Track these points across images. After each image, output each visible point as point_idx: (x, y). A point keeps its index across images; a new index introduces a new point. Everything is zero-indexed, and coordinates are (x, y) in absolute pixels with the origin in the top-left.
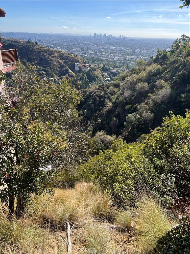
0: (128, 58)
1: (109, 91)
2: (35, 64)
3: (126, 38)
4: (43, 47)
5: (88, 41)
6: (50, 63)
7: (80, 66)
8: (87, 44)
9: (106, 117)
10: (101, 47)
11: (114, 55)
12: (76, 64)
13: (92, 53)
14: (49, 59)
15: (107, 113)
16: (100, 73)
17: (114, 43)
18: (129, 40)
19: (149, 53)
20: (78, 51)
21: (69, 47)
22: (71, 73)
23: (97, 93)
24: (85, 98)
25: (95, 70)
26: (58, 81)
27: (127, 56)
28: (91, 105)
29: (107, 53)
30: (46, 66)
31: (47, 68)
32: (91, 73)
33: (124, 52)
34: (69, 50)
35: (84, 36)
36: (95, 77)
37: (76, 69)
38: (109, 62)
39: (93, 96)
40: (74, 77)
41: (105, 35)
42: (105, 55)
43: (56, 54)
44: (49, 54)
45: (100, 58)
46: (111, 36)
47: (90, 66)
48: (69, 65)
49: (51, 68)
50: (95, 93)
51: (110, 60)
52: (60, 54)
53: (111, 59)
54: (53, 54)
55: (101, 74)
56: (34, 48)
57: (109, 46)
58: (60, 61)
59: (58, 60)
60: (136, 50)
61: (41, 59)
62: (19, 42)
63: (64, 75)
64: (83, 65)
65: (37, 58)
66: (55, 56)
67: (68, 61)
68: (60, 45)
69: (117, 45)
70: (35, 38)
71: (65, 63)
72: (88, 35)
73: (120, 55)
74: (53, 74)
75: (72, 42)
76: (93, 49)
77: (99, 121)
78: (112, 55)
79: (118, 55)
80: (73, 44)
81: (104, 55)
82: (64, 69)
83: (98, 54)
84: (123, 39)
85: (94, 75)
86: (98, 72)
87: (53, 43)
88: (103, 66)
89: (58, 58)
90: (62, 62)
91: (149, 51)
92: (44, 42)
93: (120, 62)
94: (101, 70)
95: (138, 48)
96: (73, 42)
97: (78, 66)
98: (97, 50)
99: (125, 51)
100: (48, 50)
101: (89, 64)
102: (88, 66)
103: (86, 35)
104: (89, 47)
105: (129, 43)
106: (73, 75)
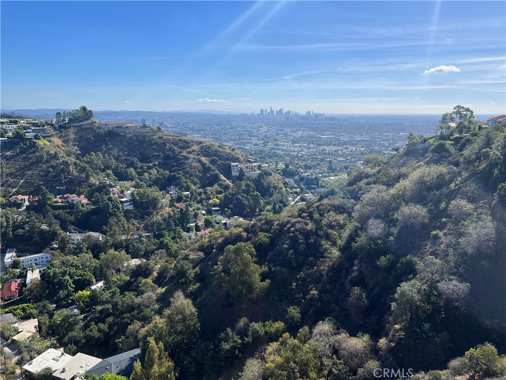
0: (328, 150)
1: (325, 221)
2: (154, 165)
3: (320, 115)
4: (170, 136)
5: (250, 123)
6: (184, 163)
7: (240, 168)
8: (248, 128)
9: (330, 284)
10: (274, 132)
11: (300, 146)
12: (233, 164)
13: (258, 143)
14: (181, 156)
15: (330, 274)
16: (280, 180)
17: (298, 124)
18: (326, 119)
19: (366, 140)
20: (233, 141)
21: (215, 134)
22: (225, 181)
23: (298, 226)
24: (270, 237)
25: (271, 175)
26: (199, 198)
27: (326, 147)
28: (287, 253)
29: (287, 142)
30: (176, 170)
31: (179, 174)
32: (262, 179)
33: (318, 139)
34: (216, 139)
35: (243, 114)
36: (271, 187)
37: (233, 172)
38: (293, 159)
39: (289, 231)
40: (230, 189)
41: (281, 111)
42: (283, 145)
43: (195, 147)
44: (183, 148)
45: (275, 153)
46: (291, 113)
47: (259, 167)
48: (219, 166)
49: (185, 172)
50: (293, 225)
51: (293, 155)
52: (203, 147)
53: (296, 153)
54: (189, 147)
55: (282, 182)
56: (154, 137)
57: (289, 130)
58: (203, 159)
59: (200, 158)
60: (342, 135)
61: (167, 157)
62: (127, 127)
63: (211, 185)
64: (246, 165)
65: (160, 155)
66: (193, 151)
67: (217, 159)
68: (198, 131)
69: (305, 127)
70: (154, 120)
71: (213, 162)
72: (250, 112)
73: (311, 146)
74: (189, 184)
75: (221, 125)
76: (260, 136)
77: (313, 294)
78: (296, 146)
79: (309, 145)
80: (222, 129)
81: (280, 145)
82: (210, 174)
83: (270, 145)
84: (314, 118)
85: (269, 184)
86: (276, 178)
87: (185, 128)
88: (284, 166)
89: (198, 155)
90: (207, 162)
91: (366, 138)
92: (169, 126)
93: (314, 158)
94: (282, 173)
95: (344, 132)
96: (223, 125)
97: (236, 168)
98: (267, 137)
99: (320, 138)
100: (180, 140)
101: (257, 164)
102: (256, 168)
103: (244, 112)
104: (253, 133)
105: (327, 124)
106: (229, 185)
